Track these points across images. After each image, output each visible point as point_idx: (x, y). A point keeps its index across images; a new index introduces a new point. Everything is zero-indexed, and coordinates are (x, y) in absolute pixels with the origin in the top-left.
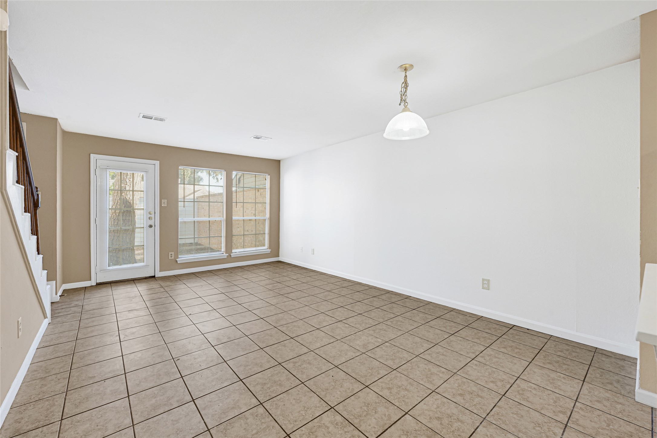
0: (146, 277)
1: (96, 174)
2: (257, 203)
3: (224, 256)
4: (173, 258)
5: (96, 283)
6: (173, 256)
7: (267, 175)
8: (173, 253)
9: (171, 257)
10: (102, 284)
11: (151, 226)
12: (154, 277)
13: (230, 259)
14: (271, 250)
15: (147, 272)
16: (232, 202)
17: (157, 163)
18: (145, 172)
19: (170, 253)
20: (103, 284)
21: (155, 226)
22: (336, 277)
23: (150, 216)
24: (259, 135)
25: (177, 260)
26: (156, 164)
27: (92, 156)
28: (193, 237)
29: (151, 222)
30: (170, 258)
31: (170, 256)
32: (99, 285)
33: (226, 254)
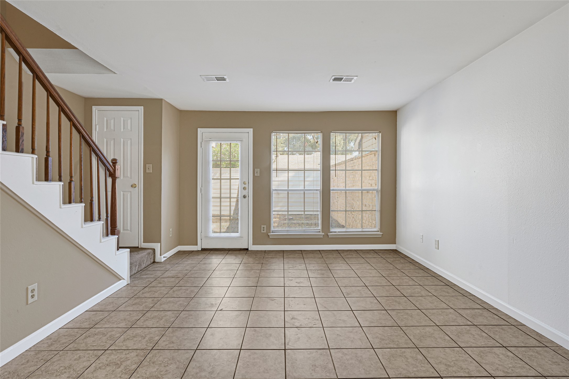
0: (241, 249)
1: (201, 147)
2: (364, 170)
3: (320, 235)
4: (265, 231)
5: (202, 248)
6: (265, 229)
7: (377, 133)
8: (265, 226)
9: (264, 230)
10: (205, 250)
11: (244, 197)
12: (247, 249)
13: (327, 239)
14: (382, 233)
15: (242, 243)
16: (330, 170)
17: (251, 130)
18: (240, 142)
19: (262, 226)
20: (207, 250)
21: (248, 197)
22: (471, 297)
23: (244, 186)
24: (338, 75)
25: (269, 234)
26: (250, 133)
27: (199, 129)
28: (287, 210)
29: (245, 193)
30: (262, 231)
31: (262, 229)
32: (203, 250)
33: (322, 232)
